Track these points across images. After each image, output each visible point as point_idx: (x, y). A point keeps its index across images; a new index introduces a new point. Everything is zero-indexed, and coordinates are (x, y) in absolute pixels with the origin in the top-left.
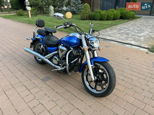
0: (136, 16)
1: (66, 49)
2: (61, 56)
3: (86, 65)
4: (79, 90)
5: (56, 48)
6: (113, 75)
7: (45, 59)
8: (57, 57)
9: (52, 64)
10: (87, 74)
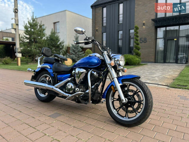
0: (141, 63)
1: (85, 71)
2: (77, 81)
3: (112, 87)
4: (104, 122)
5: (70, 74)
6: (148, 91)
7: (56, 88)
8: (72, 83)
9: (65, 94)
10: (113, 99)
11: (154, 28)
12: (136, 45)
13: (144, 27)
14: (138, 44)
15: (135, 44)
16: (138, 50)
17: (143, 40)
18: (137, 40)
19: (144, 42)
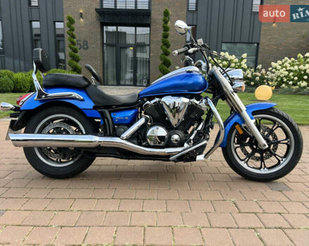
11: (98, 25)
12: (73, 53)
13: (81, 20)
14: (75, 51)
15: (71, 51)
16: (77, 61)
17: (82, 45)
18: (73, 43)
19: (84, 48)
